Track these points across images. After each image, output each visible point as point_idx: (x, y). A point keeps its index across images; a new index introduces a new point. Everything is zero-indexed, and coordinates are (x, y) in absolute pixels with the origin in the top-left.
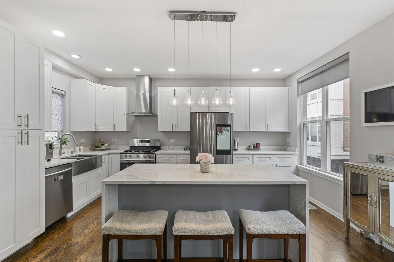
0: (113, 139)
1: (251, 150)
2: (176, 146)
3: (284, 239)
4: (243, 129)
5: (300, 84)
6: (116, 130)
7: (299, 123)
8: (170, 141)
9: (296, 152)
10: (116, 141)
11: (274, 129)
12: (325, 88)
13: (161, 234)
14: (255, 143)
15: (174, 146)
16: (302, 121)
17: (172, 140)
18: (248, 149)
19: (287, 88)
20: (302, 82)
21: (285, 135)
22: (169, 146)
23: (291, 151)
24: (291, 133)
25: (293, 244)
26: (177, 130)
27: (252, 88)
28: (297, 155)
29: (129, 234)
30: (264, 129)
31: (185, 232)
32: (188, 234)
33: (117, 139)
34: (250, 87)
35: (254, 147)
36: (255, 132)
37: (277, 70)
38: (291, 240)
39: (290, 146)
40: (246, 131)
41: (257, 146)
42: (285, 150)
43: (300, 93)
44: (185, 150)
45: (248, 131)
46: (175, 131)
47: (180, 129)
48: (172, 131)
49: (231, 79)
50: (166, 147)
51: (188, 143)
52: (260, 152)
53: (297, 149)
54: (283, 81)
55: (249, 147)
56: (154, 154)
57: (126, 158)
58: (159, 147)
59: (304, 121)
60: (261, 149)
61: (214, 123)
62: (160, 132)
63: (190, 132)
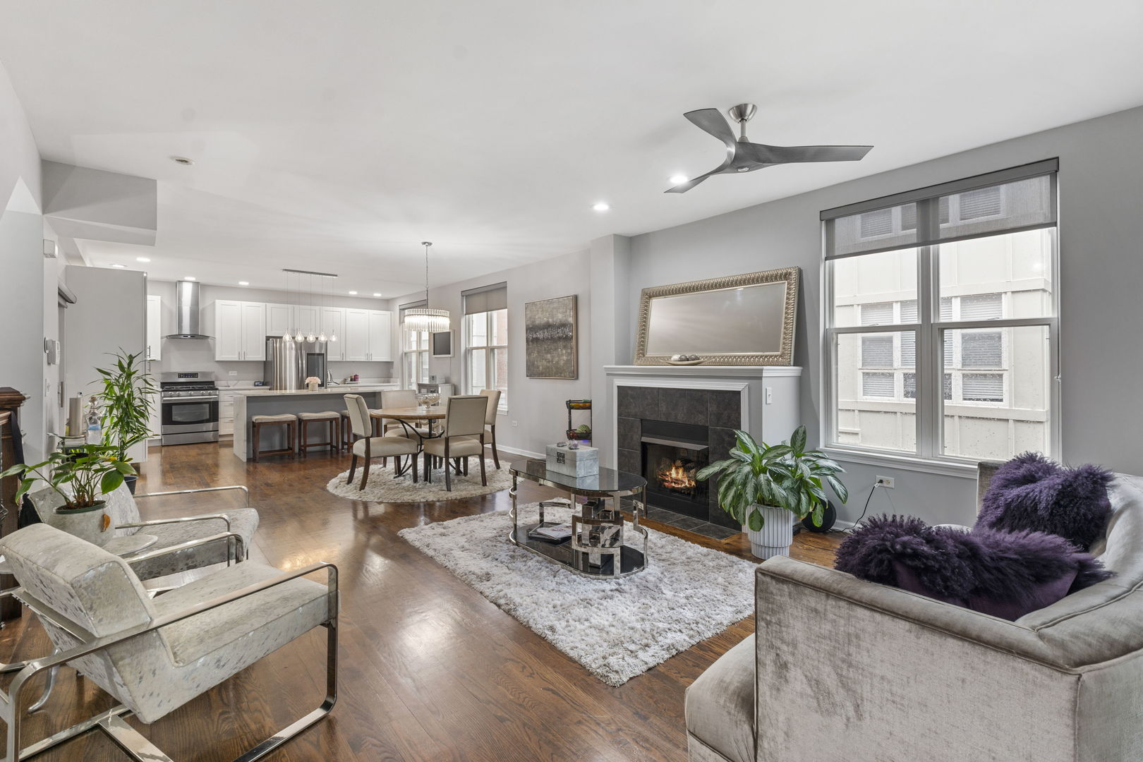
1: (348, 383)
2: (240, 382)
4: (338, 358)
5: (402, 310)
6: (151, 359)
7: (400, 353)
8: (230, 374)
9: (397, 383)
11: (375, 359)
13: (296, 420)
14: (353, 375)
15: (236, 382)
16: (403, 350)
17: (233, 373)
19: (389, 312)
21: (389, 365)
22: (230, 381)
23: (394, 382)
24: (394, 364)
26: (246, 360)
27: (349, 310)
29: (275, 421)
30: (363, 359)
31: (311, 418)
32: (313, 419)
34: (347, 309)
35: (351, 380)
36: (352, 361)
39: (393, 377)
40: (341, 360)
41: (354, 379)
42: (388, 382)
44: (255, 385)
45: (344, 360)
46: (243, 360)
47: (250, 358)
48: (237, 360)
49: (322, 295)
50: (223, 383)
51: (260, 376)
52: (359, 385)
53: (398, 380)
54: (386, 303)
55: (345, 380)
56: (217, 389)
57: (171, 397)
58: (212, 383)
59: (407, 350)
60: (361, 381)
61: (304, 352)
62: (218, 361)
63: (264, 362)
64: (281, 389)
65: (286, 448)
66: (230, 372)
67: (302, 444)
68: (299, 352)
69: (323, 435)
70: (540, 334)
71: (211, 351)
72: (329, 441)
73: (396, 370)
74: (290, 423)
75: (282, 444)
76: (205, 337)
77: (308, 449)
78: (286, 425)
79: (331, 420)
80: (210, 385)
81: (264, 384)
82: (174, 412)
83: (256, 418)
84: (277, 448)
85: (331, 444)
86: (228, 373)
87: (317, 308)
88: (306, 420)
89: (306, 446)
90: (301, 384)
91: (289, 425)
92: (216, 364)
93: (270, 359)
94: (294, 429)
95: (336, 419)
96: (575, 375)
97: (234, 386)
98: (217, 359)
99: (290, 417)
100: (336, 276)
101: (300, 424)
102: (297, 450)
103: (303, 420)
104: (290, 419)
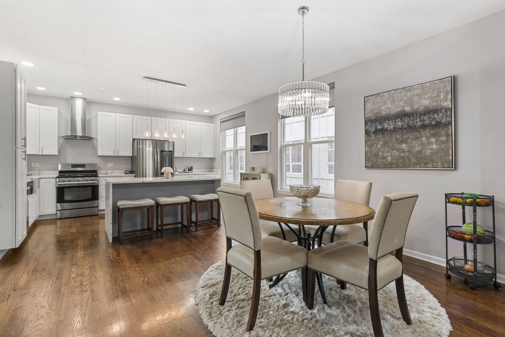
0: (33, 164)
1: (186, 172)
2: (115, 171)
3: (211, 202)
4: (180, 155)
5: (222, 123)
6: (44, 154)
7: (220, 152)
8: (108, 165)
9: (218, 172)
10: (38, 165)
11: (204, 156)
12: (235, 129)
13: (154, 205)
14: (190, 167)
15: (112, 171)
16: (223, 150)
17: (110, 165)
18: (184, 171)
19: (213, 124)
20: (223, 122)
21: (212, 160)
22: (107, 171)
23: (216, 172)
24: (216, 159)
25: (215, 204)
26: (119, 155)
28: (220, 175)
29: (136, 206)
30: (196, 156)
31: (167, 202)
32: (168, 203)
33: (38, 164)
34: (186, 121)
35: (189, 170)
36: (189, 157)
37: (207, 111)
38: (214, 202)
39: (215, 168)
40: (183, 156)
41: (191, 169)
42: (212, 171)
43: (222, 130)
44: (125, 173)
45: (185, 156)
46: (117, 155)
47: (122, 153)
48: (113, 155)
49: (166, 111)
50: (104, 172)
51: (128, 167)
52: (193, 173)
53: (219, 170)
54: (211, 118)
55: (185, 170)
56: (97, 176)
57: (64, 182)
58: (96, 171)
59: (224, 150)
60: (195, 171)
61: (158, 150)
62: (99, 156)
63: (132, 156)
64: (143, 177)
65: (146, 228)
66: (108, 164)
67: (159, 223)
68: (155, 149)
69: (175, 216)
70: (389, 124)
71: (95, 148)
72: (180, 220)
73: (217, 164)
74: (149, 208)
75: (142, 224)
76: (90, 139)
77: (165, 227)
78: (146, 209)
79: (182, 204)
80: (94, 173)
81: (131, 172)
82: (66, 194)
83: (121, 204)
84: (139, 228)
85: (181, 223)
86: (107, 164)
87: (167, 120)
88: (163, 205)
89: (162, 225)
90: (157, 173)
91: (148, 209)
92: (99, 158)
93: (135, 154)
94: (153, 213)
95: (186, 203)
96: (453, 165)
97: (111, 174)
98: (98, 155)
99: (149, 202)
100: (185, 85)
101: (157, 207)
102: (155, 228)
103: (160, 205)
104: (149, 204)
